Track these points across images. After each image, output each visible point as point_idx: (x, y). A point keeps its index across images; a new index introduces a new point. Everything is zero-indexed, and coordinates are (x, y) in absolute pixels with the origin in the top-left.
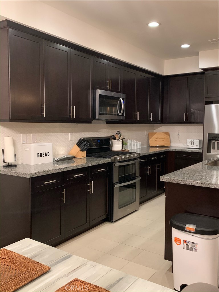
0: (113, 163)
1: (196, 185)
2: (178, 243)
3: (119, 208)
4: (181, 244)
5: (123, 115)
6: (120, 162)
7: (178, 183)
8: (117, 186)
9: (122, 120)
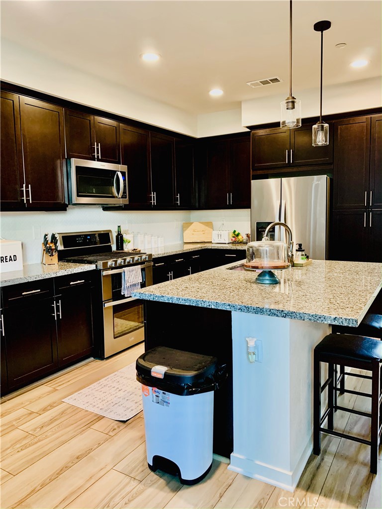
0: (100, 270)
1: (177, 302)
2: (145, 393)
3: (115, 338)
4: (149, 394)
5: (124, 197)
6: (112, 268)
7: (155, 300)
8: (107, 305)
9: (125, 205)
